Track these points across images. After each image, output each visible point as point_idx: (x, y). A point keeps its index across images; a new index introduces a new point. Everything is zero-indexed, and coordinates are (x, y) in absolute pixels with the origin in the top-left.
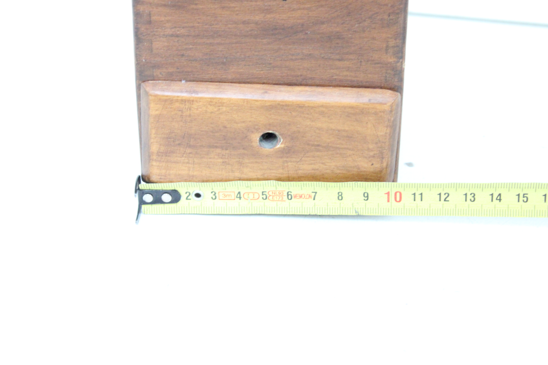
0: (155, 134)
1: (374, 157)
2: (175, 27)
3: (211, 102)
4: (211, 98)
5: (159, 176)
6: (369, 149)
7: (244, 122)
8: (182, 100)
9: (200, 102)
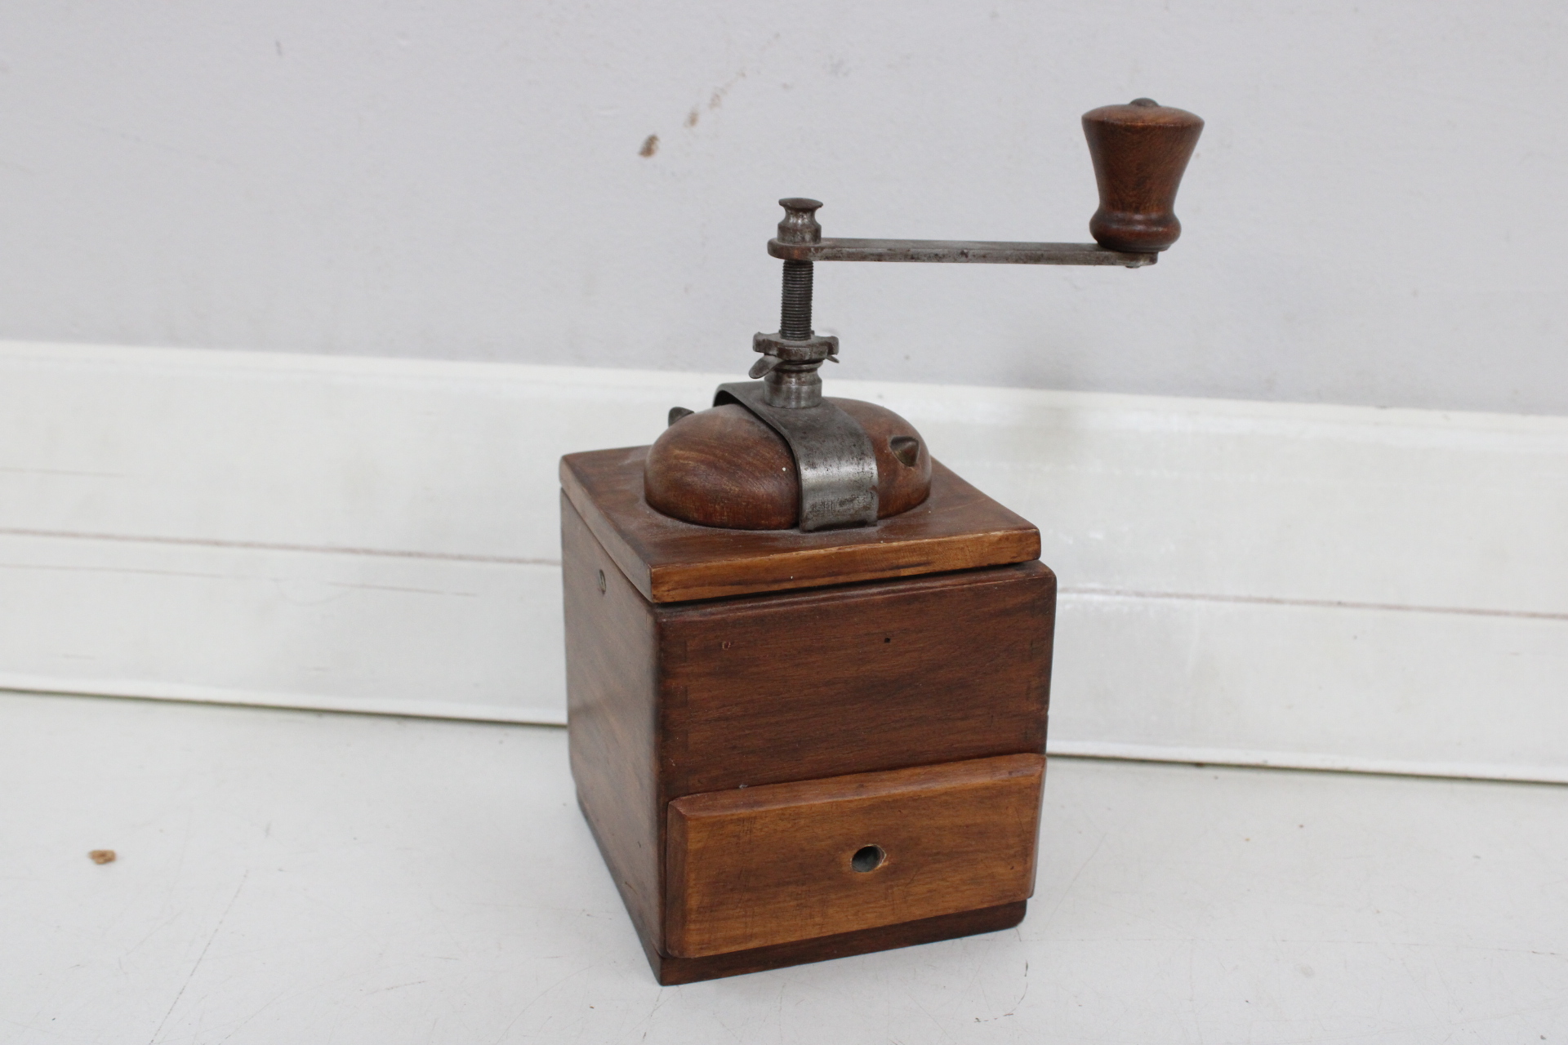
0: (694, 880)
1: (1014, 856)
2: (724, 706)
3: (783, 814)
4: (782, 809)
5: (699, 945)
6: (1008, 847)
7: (830, 837)
8: (739, 820)
9: (766, 817)
